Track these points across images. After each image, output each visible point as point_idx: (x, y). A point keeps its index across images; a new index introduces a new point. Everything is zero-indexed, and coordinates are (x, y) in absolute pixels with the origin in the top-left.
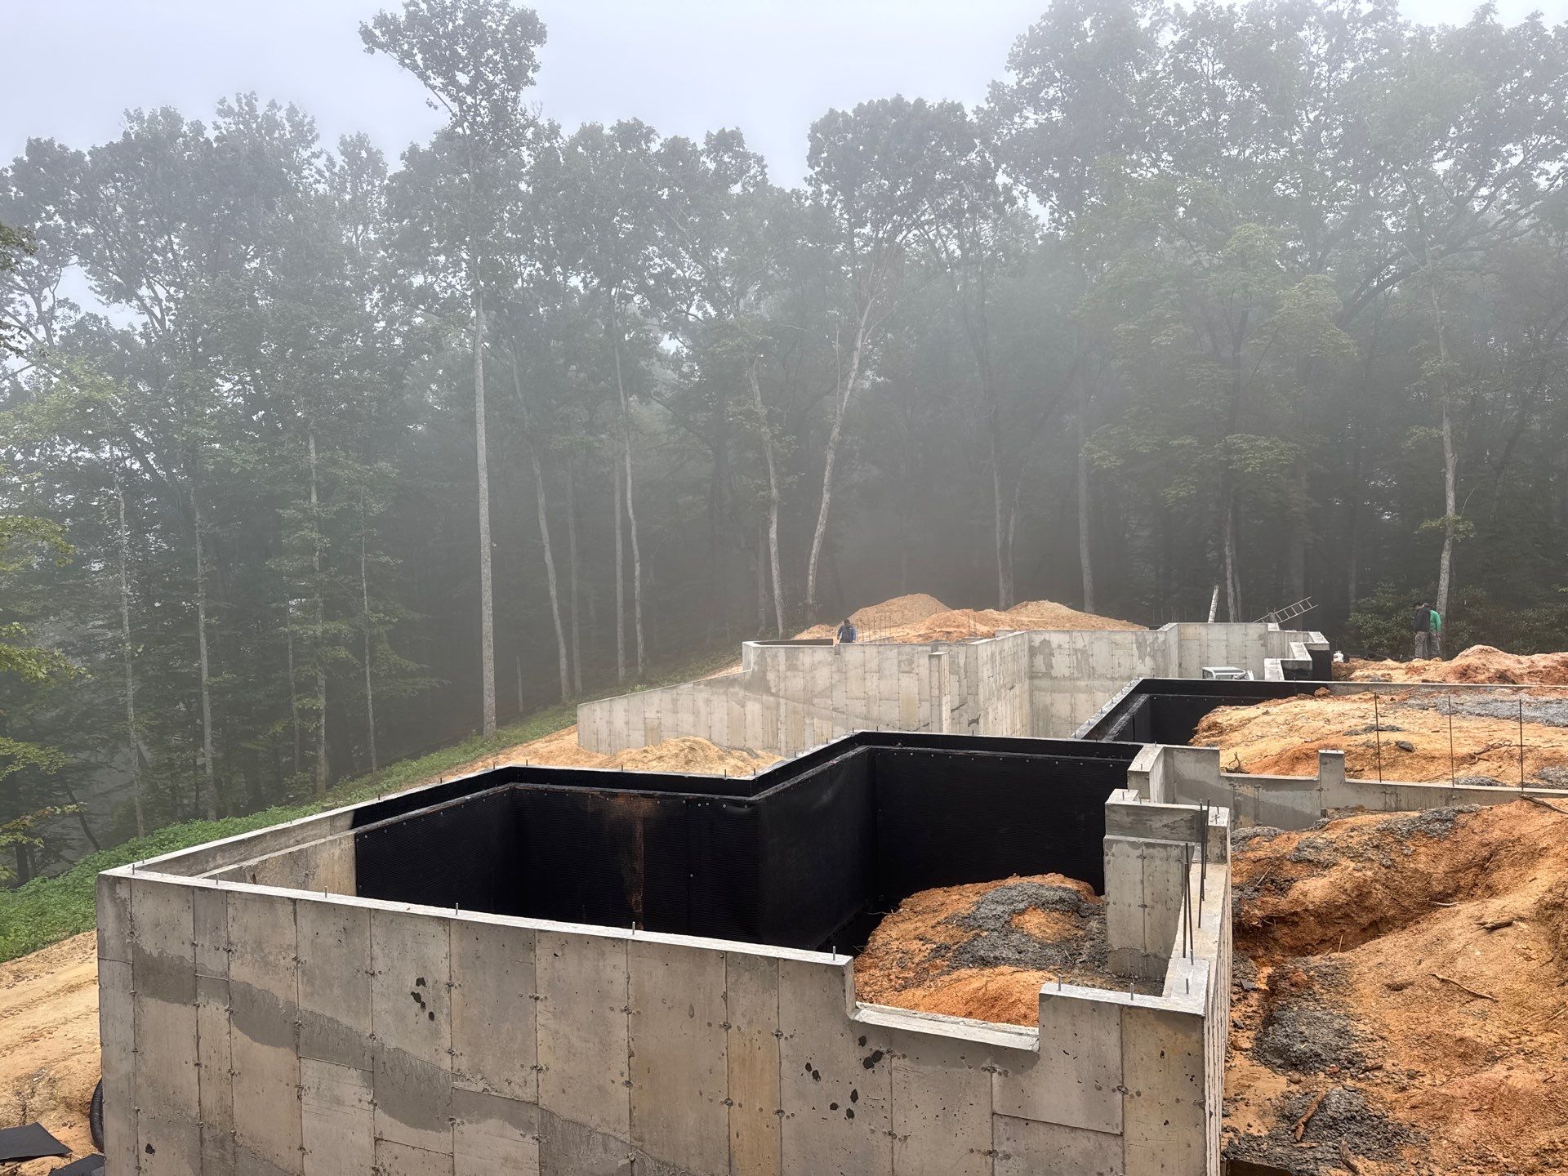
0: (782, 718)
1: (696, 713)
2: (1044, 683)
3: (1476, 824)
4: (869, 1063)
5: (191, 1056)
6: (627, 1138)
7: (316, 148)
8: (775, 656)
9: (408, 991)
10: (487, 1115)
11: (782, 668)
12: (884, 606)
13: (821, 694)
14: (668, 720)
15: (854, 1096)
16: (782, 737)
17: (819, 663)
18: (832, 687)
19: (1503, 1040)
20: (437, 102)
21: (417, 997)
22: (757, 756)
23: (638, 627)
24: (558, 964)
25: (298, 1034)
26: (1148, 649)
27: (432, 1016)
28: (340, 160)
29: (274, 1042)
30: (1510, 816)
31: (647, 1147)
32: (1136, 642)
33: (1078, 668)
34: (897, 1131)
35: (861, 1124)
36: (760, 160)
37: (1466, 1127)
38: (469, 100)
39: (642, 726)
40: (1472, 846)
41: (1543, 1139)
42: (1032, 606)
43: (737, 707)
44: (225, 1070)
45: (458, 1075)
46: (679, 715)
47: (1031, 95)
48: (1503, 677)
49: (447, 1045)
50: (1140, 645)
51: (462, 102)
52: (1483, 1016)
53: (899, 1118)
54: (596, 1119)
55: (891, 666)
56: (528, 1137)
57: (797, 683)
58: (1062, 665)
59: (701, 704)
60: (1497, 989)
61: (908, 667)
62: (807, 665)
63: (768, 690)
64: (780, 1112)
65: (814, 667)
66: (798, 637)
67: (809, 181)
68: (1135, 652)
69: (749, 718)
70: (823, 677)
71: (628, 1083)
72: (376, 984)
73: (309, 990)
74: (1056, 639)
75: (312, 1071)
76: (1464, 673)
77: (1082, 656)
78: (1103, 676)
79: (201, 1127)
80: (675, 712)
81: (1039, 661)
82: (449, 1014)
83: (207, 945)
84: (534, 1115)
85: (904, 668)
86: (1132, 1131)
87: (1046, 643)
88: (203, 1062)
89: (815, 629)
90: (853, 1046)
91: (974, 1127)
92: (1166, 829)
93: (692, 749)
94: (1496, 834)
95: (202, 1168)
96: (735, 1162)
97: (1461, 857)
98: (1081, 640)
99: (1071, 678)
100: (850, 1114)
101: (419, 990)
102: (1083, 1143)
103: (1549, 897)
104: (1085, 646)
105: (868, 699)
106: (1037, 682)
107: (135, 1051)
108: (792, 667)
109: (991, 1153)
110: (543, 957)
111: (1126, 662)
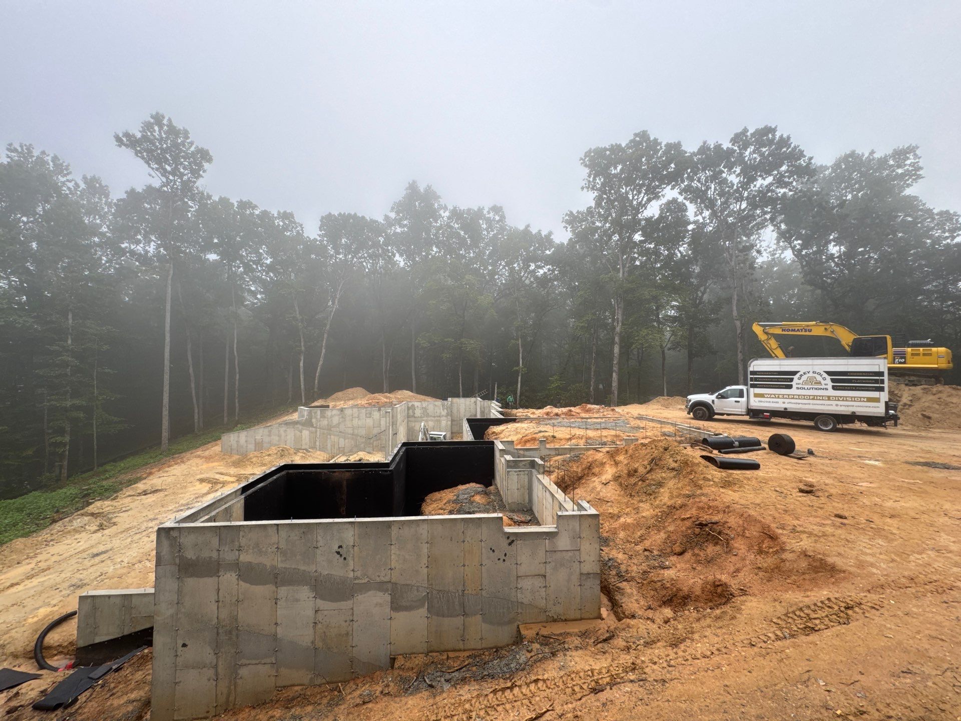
1: (280, 436)
2: (412, 419)
3: (584, 457)
4: (510, 544)
5: (214, 598)
6: (426, 585)
7: (69, 177)
8: (316, 413)
9: (334, 551)
10: (370, 590)
11: (319, 417)
12: (345, 392)
13: (334, 427)
14: (266, 439)
15: (505, 555)
16: (318, 443)
17: (334, 415)
18: (339, 424)
19: (619, 512)
20: (154, 174)
21: (338, 553)
22: (309, 452)
23: (237, 400)
24: (401, 531)
25: (277, 578)
27: (345, 559)
28: (82, 186)
29: (264, 583)
30: (592, 454)
31: (434, 587)
33: (423, 413)
34: (519, 563)
35: (507, 563)
36: (301, 225)
37: (622, 535)
38: (171, 177)
39: (254, 442)
40: (585, 463)
41: (639, 534)
42: (400, 392)
43: (298, 433)
44: (234, 600)
45: (356, 578)
46: (272, 437)
47: (398, 222)
48: (557, 415)
49: (352, 568)
50: (443, 406)
51: (167, 178)
52: (611, 506)
53: (519, 558)
54: (415, 581)
55: (363, 415)
56: (386, 594)
57: (325, 422)
58: (418, 413)
59: (282, 432)
60: (612, 499)
61: (369, 415)
62: (329, 416)
63: (312, 426)
64: (481, 565)
65: (332, 416)
66: (313, 405)
67: (319, 236)
69: (304, 437)
70: (336, 420)
71: (427, 567)
72: (318, 552)
73: (284, 559)
74: (416, 404)
75: (283, 591)
76: (547, 414)
77: (425, 409)
78: (431, 416)
79: (217, 628)
80: (270, 436)
81: (411, 411)
82: (353, 557)
83: (226, 549)
84: (389, 586)
86: (582, 548)
87: (413, 405)
88: (221, 599)
89: (320, 401)
90: (505, 540)
91: (541, 554)
92: (523, 466)
93: (282, 450)
94: (590, 459)
95: (217, 646)
96: (466, 584)
97: (583, 466)
98: (425, 404)
99: (421, 417)
100: (504, 560)
101: (339, 550)
102: (570, 554)
103: (617, 475)
104: (426, 407)
105: (353, 428)
106: (410, 419)
107: (178, 603)
109: (545, 563)
110: (394, 531)
111: (438, 411)
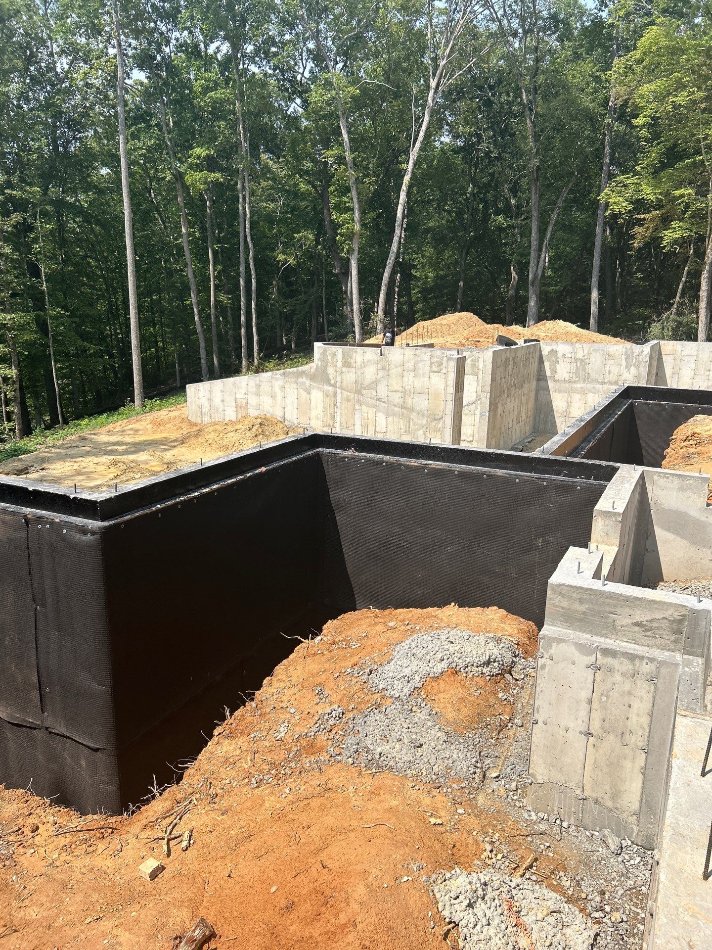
0: (338, 404)
1: (273, 396)
11: (339, 364)
13: (369, 387)
14: (253, 400)
16: (338, 419)
17: (368, 361)
18: (376, 382)
26: (634, 360)
32: (625, 354)
39: (234, 404)
42: (549, 324)
43: (304, 394)
46: (261, 398)
50: (628, 356)
55: (424, 367)
57: (350, 377)
58: (564, 370)
59: (277, 389)
61: (437, 368)
62: (359, 363)
63: (328, 382)
65: (364, 365)
68: (624, 363)
69: (313, 402)
70: (370, 373)
74: (561, 348)
77: (581, 364)
78: (596, 380)
80: (258, 395)
81: (546, 365)
85: (434, 368)
87: (553, 352)
92: (637, 628)
98: (582, 350)
99: (570, 381)
104: (584, 356)
105: (404, 392)
106: (543, 384)
108: (347, 364)
111: (615, 370)
